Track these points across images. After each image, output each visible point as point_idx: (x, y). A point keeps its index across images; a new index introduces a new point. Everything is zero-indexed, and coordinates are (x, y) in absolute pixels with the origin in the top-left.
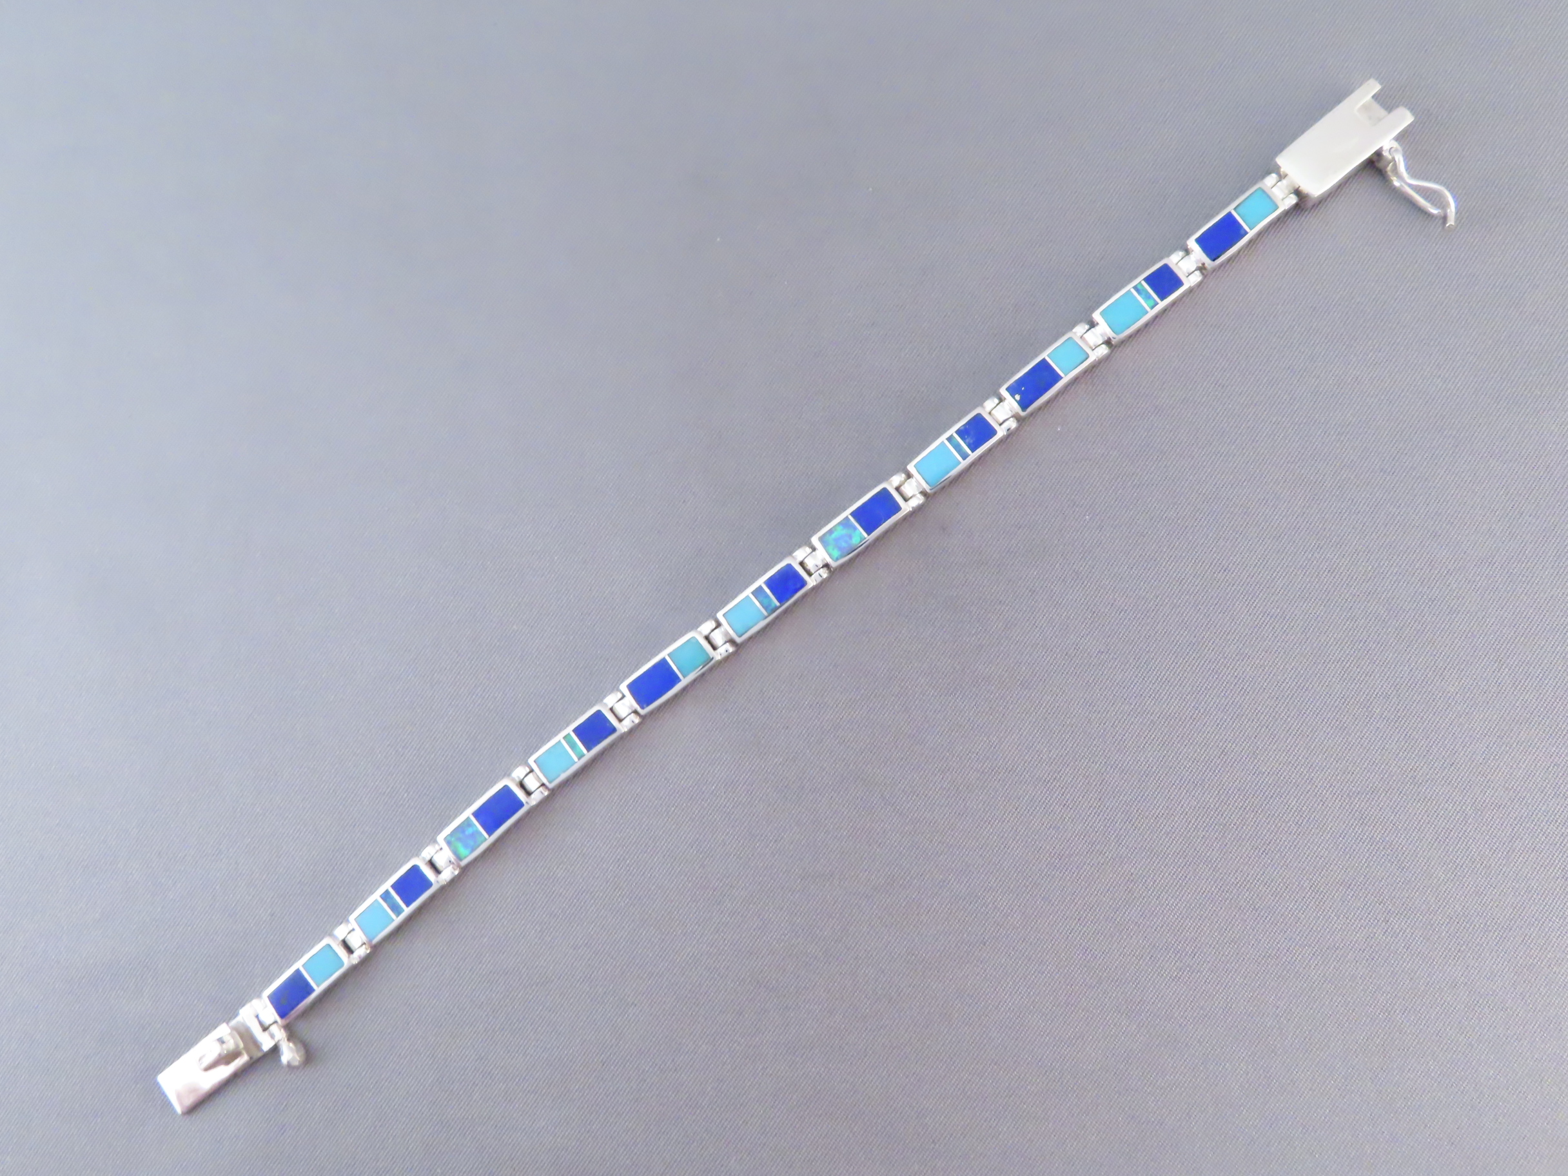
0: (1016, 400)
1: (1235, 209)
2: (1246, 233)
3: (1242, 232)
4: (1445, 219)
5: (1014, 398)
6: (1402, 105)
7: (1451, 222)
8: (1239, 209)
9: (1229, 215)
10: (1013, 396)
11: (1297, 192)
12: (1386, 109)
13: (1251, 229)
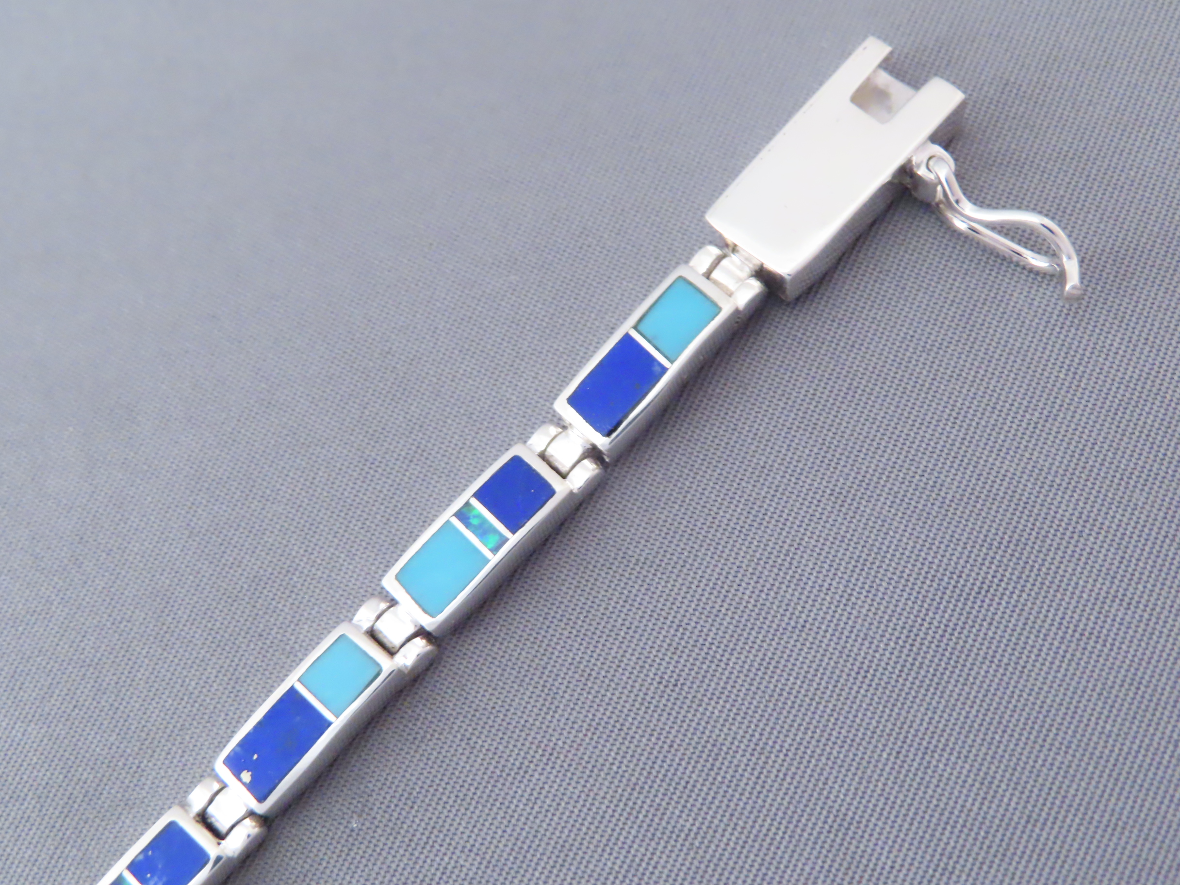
0: (244, 784)
1: (635, 328)
2: (664, 370)
3: (657, 369)
4: (1061, 277)
5: (240, 779)
6: (936, 75)
7: (1073, 279)
8: (643, 327)
9: (627, 340)
10: (237, 775)
11: (762, 274)
12: (909, 84)
13: (672, 362)
